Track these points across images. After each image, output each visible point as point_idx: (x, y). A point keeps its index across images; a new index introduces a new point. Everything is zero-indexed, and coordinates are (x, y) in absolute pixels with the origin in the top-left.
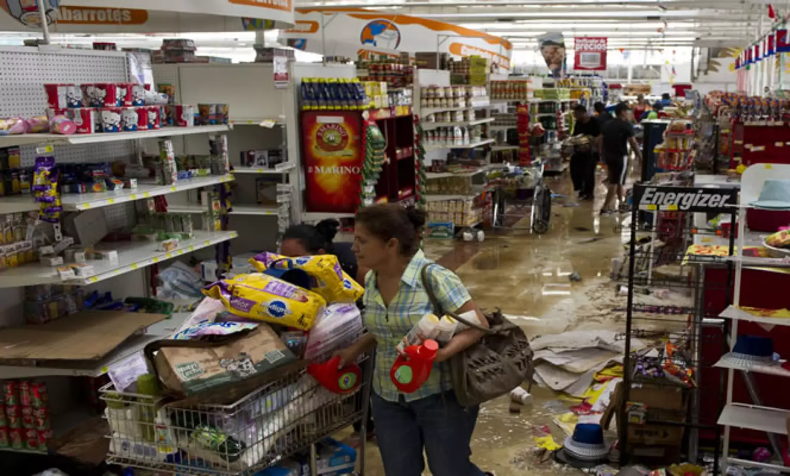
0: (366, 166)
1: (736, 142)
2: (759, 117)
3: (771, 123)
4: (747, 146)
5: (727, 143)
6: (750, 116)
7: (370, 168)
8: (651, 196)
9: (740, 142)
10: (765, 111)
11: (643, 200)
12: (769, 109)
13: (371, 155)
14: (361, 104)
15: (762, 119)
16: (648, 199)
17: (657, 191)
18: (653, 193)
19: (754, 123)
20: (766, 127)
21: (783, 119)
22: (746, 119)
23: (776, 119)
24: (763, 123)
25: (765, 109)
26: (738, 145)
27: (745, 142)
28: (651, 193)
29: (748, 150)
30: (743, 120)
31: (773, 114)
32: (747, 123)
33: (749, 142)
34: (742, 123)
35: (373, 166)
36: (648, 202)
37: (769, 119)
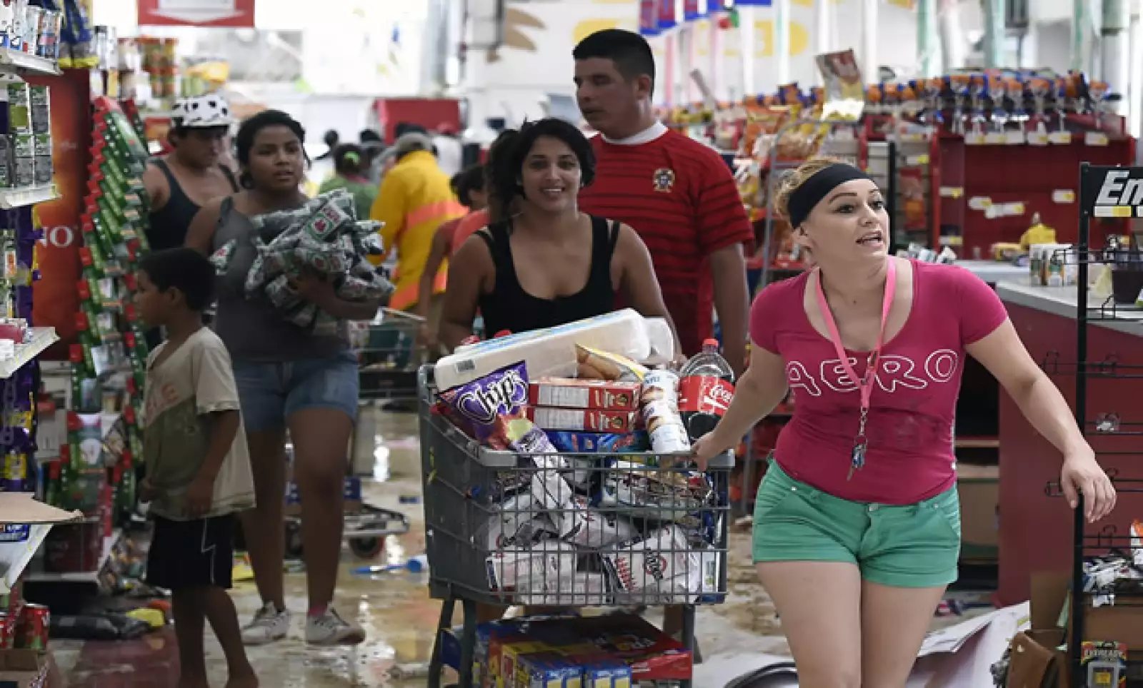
0: (103, 221)
1: (945, 191)
2: (1003, 120)
3: (1039, 137)
4: (977, 203)
5: (919, 197)
6: (978, 119)
7: (113, 227)
8: (1119, 187)
9: (956, 192)
10: (1018, 104)
11: (1103, 197)
12: (1028, 96)
13: (118, 192)
14: (82, 54)
15: (1012, 125)
16: (1112, 194)
17: (1130, 177)
18: (1123, 181)
19: (993, 138)
20: (1025, 146)
21: (1069, 125)
22: (969, 126)
23: (1052, 126)
24: (1015, 138)
25: (1017, 97)
26: (949, 199)
27: (971, 192)
28: (1117, 181)
29: (981, 213)
30: (961, 130)
31: (1040, 111)
32: (973, 138)
33: (981, 192)
34: (960, 139)
35: (122, 221)
36: (1115, 200)
37: (1031, 125)
